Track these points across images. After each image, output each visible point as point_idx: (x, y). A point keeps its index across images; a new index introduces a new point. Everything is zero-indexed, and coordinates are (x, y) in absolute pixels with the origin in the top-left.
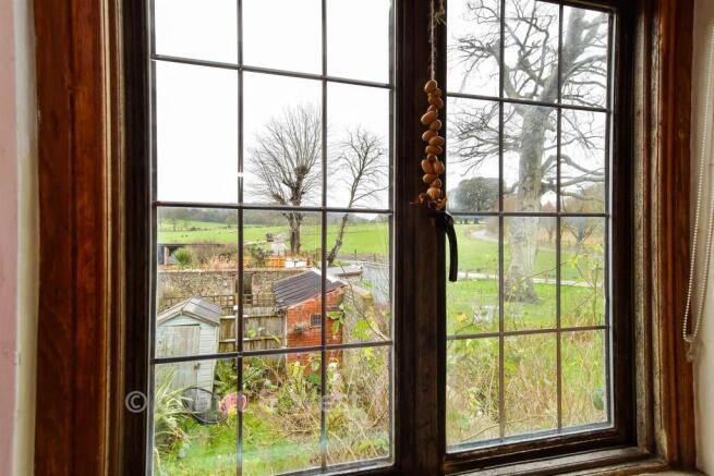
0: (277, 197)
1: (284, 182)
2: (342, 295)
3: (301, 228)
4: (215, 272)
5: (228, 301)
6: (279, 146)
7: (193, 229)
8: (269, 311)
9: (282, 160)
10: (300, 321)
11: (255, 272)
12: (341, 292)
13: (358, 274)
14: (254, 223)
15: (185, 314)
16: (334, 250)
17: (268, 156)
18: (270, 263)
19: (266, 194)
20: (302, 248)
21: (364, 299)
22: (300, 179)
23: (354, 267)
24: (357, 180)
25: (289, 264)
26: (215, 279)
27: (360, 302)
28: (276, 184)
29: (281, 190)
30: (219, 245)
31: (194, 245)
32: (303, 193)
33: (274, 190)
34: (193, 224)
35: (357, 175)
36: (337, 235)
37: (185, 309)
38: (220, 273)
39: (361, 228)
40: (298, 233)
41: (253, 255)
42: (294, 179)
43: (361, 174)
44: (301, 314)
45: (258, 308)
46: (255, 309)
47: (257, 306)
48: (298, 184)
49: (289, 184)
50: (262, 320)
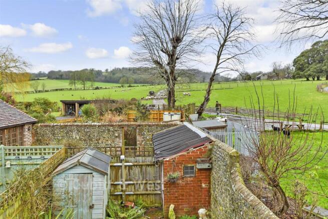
0: (157, 62)
1: (162, 51)
2: (211, 150)
3: (176, 87)
4: (108, 125)
5: (116, 151)
6: (158, 21)
7: (97, 88)
8: (149, 160)
9: (160, 32)
10: (174, 171)
11: (139, 126)
12: (209, 147)
13: (223, 127)
14: (141, 83)
15: (80, 164)
16: (203, 105)
17: (150, 30)
18: (151, 116)
19: (148, 60)
20: (177, 104)
21: (231, 157)
22: (175, 47)
23: (220, 120)
24: (222, 46)
25: (166, 117)
26: (109, 130)
27: (227, 158)
28: (156, 52)
29: (159, 56)
30: (113, 101)
31: (96, 102)
32: (177, 59)
33: (154, 57)
34: (97, 84)
35: (222, 42)
36: (205, 92)
37: (81, 161)
38: (112, 126)
39: (225, 85)
40: (173, 91)
41: (138, 110)
42: (170, 48)
43: (225, 41)
44: (175, 165)
45: (140, 158)
46: (138, 158)
47: (139, 156)
48: (174, 52)
49: (166, 52)
50: (144, 168)
